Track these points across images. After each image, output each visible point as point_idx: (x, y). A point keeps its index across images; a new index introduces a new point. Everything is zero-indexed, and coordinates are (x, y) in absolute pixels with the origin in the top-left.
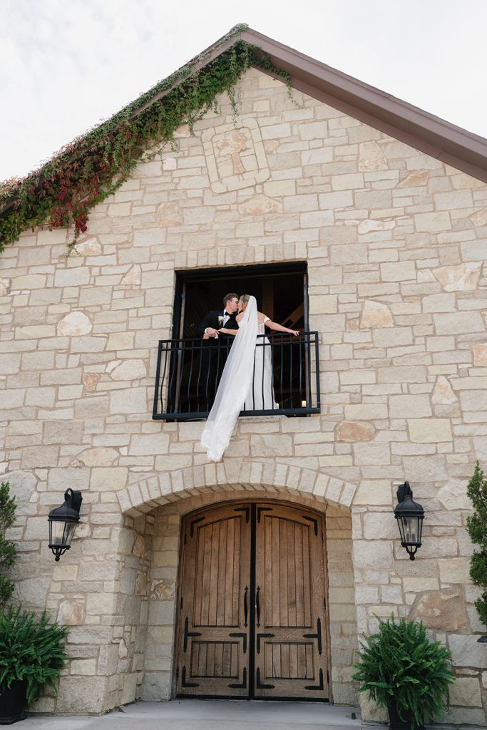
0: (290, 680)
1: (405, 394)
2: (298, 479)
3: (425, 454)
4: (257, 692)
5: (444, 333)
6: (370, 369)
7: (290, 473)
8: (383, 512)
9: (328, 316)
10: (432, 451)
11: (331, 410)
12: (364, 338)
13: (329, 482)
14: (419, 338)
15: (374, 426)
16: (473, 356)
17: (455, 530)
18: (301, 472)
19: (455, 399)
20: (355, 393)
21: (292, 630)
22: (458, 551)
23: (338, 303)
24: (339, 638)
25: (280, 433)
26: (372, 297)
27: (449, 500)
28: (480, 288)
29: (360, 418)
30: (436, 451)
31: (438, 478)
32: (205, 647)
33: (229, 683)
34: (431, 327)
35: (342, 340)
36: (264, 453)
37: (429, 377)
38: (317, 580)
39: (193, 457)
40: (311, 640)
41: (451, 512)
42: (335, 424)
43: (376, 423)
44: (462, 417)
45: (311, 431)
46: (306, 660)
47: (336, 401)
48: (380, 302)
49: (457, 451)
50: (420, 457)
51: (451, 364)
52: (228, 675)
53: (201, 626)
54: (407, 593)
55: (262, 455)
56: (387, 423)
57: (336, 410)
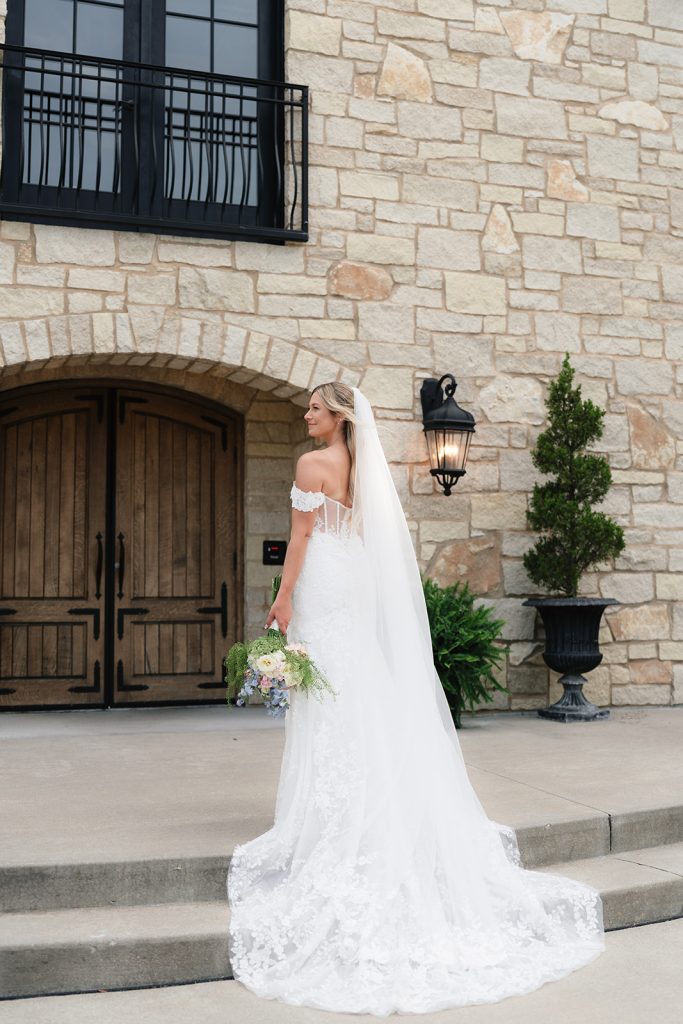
0: (173, 678)
1: (443, 227)
2: (264, 356)
3: (466, 331)
4: (118, 696)
5: (510, 132)
6: (389, 174)
7: (251, 343)
8: (398, 419)
9: (324, 58)
10: (476, 328)
11: (324, 239)
12: (382, 114)
13: (316, 364)
14: (472, 133)
15: (392, 276)
16: (547, 180)
17: (498, 454)
18: (270, 344)
19: (516, 247)
20: (363, 214)
21: (178, 602)
22: (500, 483)
23: (343, 37)
24: (261, 611)
25: (233, 269)
26: (400, 38)
27: (494, 407)
28: (568, 63)
29: (371, 259)
30: (482, 330)
31: (481, 373)
32: (24, 632)
33: (69, 686)
34: (491, 116)
35: (347, 111)
36: (203, 302)
37: (481, 203)
38: (223, 523)
39: (66, 297)
40: (210, 616)
41: (495, 426)
42: (329, 264)
43: (396, 271)
44: (522, 277)
45: (286, 271)
46: (201, 647)
47: (334, 223)
48: (414, 51)
49: (511, 331)
50: (459, 336)
51: (514, 187)
52: (68, 673)
53: (14, 598)
54: (423, 543)
55: (201, 306)
56: (413, 272)
57: (332, 240)
